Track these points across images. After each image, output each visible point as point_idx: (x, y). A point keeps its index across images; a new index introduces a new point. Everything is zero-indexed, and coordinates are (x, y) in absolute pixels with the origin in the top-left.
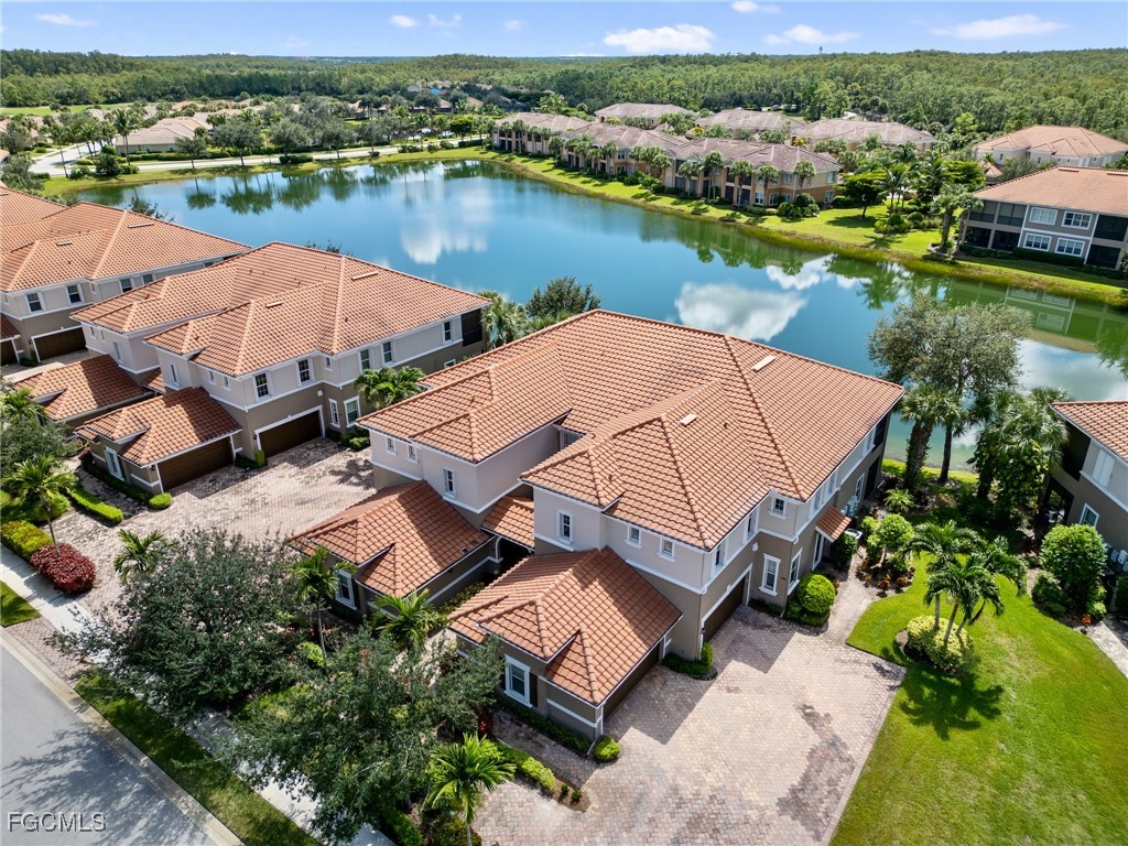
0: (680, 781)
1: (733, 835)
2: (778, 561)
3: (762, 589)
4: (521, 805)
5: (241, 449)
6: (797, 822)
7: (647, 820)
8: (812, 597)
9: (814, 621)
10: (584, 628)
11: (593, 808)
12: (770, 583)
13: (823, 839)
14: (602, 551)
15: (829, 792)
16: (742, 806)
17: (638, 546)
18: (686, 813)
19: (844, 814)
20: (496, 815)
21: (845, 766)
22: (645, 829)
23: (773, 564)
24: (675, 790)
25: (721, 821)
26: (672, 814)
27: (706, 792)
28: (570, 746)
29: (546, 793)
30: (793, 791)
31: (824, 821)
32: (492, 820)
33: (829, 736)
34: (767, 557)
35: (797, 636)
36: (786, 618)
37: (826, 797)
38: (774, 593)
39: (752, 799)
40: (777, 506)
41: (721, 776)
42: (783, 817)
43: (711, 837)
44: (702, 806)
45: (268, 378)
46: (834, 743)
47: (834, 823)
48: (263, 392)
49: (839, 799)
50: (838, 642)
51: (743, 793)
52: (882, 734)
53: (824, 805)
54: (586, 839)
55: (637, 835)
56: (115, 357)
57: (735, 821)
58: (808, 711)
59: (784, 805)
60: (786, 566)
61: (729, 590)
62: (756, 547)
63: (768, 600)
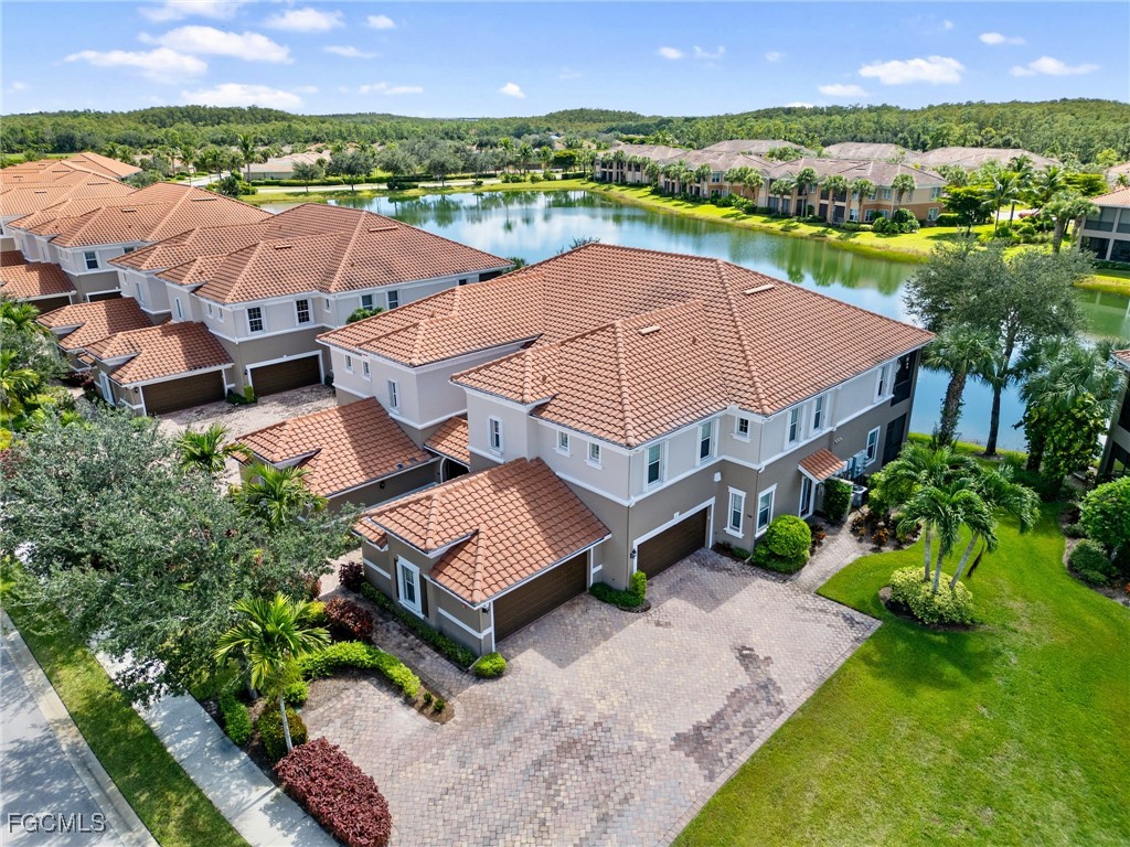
0: (566, 705)
1: (608, 764)
2: (743, 494)
3: (728, 530)
4: (376, 711)
5: (233, 385)
6: (692, 759)
7: (512, 739)
8: (780, 537)
9: (782, 566)
10: (483, 528)
11: (455, 722)
12: (736, 524)
13: (717, 780)
14: (532, 461)
15: (742, 734)
16: (630, 737)
18: (562, 736)
19: (752, 757)
20: (345, 717)
21: (772, 709)
22: (506, 747)
23: (737, 498)
24: (556, 713)
25: (599, 749)
26: (543, 737)
27: (592, 718)
28: (451, 658)
29: (409, 701)
30: (698, 728)
31: (725, 762)
32: (338, 722)
33: (762, 679)
34: (732, 490)
35: (760, 581)
36: (753, 564)
37: (736, 738)
38: (740, 535)
39: (645, 730)
40: (741, 429)
41: (616, 704)
42: (676, 753)
43: (581, 763)
44: (581, 732)
45: (263, 312)
46: (767, 686)
47: (736, 765)
48: (256, 326)
49: (752, 741)
50: (808, 590)
51: (636, 724)
52: (829, 682)
53: (731, 746)
54: (434, 751)
55: (494, 752)
56: (137, 299)
57: (616, 751)
58: (745, 652)
59: (680, 740)
60: (751, 501)
61: (678, 518)
62: (717, 477)
63: (734, 544)
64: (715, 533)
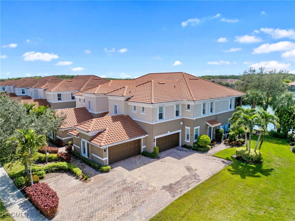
0: (128, 179)
1: (139, 193)
2: (189, 128)
3: (186, 141)
4: (66, 180)
6: (167, 192)
7: (108, 186)
8: (201, 140)
9: (202, 149)
10: (107, 128)
11: (91, 183)
12: (188, 138)
13: (176, 197)
14: (126, 116)
15: (185, 186)
16: (148, 186)
17: (135, 112)
18: (125, 186)
19: (188, 192)
20: (55, 182)
21: (197, 181)
22: (106, 188)
23: (188, 130)
24: (124, 180)
25: (137, 189)
26: (118, 186)
27: (135, 182)
28: (94, 167)
29: (77, 178)
30: (171, 185)
31: (179, 193)
32: (53, 183)
33: (194, 174)
34: (186, 127)
35: (196, 153)
36: (193, 149)
37: (183, 187)
38: (189, 141)
39: (153, 185)
40: (188, 108)
41: (144, 178)
42: (162, 190)
43: (130, 193)
44: (132, 185)
45: (62, 95)
46: (195, 176)
47: (182, 194)
48: (59, 99)
49: (189, 188)
50: (210, 155)
51: (150, 183)
52: (215, 175)
53: (181, 189)
54: (81, 189)
55: (101, 190)
56: (31, 96)
57: (142, 190)
58: (189, 168)
59: (164, 187)
60: (192, 130)
61: (169, 133)
62: (182, 123)
63: (188, 145)
64: (182, 142)
